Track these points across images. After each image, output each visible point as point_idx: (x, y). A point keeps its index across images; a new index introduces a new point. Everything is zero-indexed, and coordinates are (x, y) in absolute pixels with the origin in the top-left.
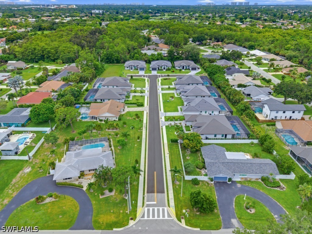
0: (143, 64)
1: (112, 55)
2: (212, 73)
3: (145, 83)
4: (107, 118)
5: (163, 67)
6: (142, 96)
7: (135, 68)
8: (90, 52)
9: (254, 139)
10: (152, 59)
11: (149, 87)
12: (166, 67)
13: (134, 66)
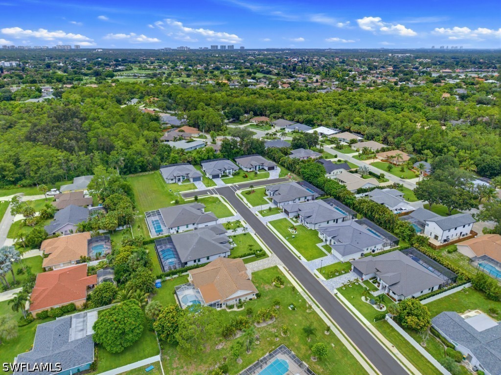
0: (192, 170)
1: (132, 160)
2: (311, 175)
3: (225, 206)
4: (238, 300)
5: (228, 171)
7: (184, 179)
8: (90, 159)
9: (465, 283)
10: (199, 158)
11: (238, 213)
12: (231, 171)
13: (182, 176)
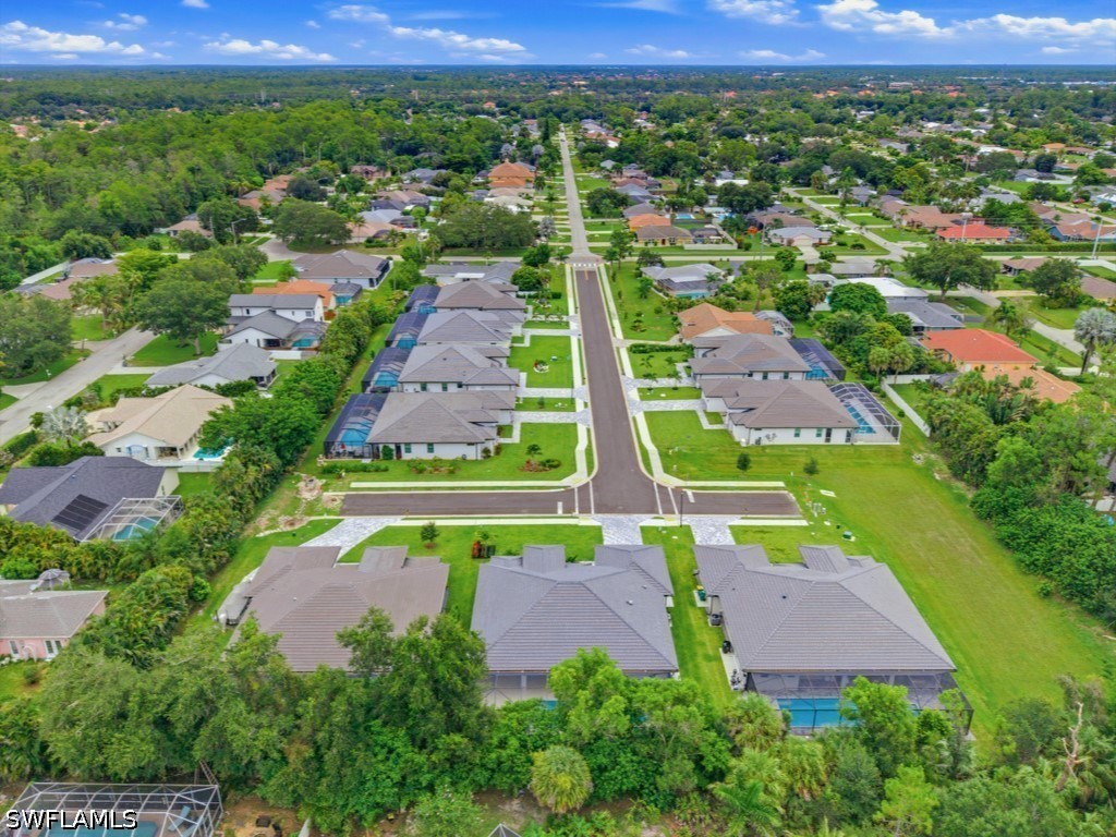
6: (675, 389)
